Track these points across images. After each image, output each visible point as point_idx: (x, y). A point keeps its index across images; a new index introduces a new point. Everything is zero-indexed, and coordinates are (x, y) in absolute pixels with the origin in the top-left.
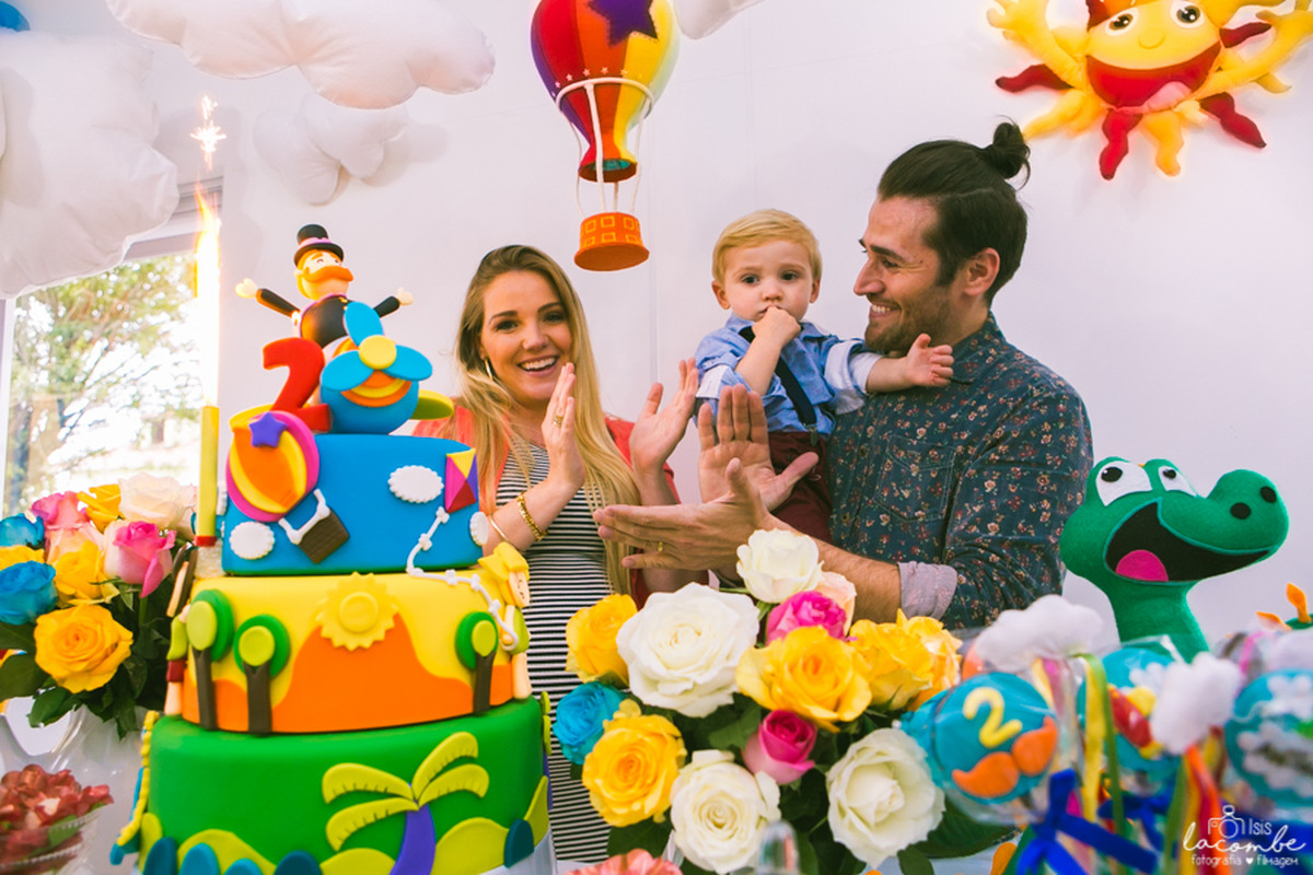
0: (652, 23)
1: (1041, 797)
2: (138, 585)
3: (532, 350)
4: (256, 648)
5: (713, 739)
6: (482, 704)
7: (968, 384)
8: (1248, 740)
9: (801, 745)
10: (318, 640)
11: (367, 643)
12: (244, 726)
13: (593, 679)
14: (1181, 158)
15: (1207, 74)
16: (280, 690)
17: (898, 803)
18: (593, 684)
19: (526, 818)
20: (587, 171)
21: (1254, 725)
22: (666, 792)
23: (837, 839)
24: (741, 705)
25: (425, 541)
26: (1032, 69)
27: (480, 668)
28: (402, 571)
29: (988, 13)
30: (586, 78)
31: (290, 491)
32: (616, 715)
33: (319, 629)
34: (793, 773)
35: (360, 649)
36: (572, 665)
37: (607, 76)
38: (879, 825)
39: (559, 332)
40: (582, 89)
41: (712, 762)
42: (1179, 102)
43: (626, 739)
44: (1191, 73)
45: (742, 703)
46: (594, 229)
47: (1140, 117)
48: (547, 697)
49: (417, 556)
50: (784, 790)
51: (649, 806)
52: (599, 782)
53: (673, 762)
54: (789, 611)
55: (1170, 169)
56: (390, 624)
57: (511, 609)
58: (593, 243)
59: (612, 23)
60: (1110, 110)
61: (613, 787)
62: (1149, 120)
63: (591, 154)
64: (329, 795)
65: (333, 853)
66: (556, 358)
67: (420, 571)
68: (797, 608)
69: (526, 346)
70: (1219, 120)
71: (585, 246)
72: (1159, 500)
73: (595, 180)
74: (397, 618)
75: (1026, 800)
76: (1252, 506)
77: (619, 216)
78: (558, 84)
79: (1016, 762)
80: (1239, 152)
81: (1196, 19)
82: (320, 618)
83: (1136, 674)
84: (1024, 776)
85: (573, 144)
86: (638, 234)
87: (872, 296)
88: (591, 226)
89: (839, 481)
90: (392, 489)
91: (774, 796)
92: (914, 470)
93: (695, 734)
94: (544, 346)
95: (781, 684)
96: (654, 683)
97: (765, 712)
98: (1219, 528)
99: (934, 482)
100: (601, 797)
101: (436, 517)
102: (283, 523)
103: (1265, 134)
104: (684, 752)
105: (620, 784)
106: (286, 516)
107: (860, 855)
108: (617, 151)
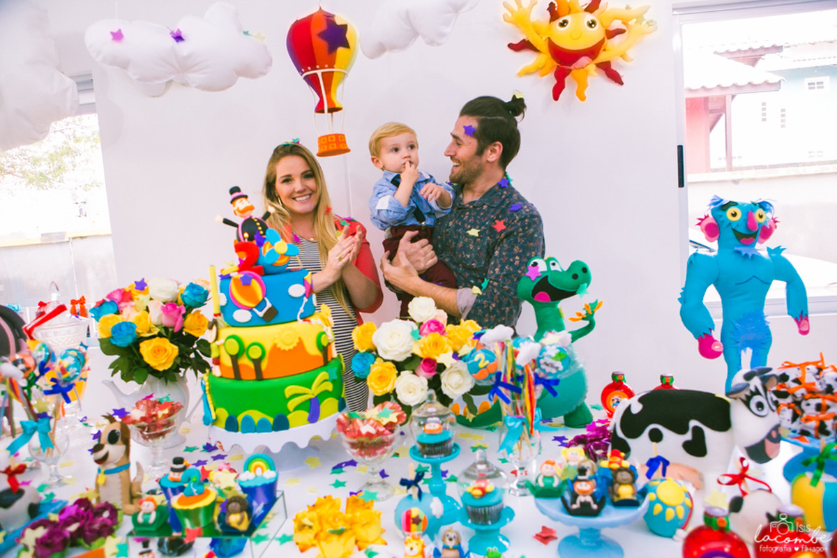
0: (347, 42)
1: (494, 377)
2: (173, 327)
3: (299, 192)
4: (255, 353)
5: (406, 367)
6: (326, 362)
7: (493, 207)
8: (542, 361)
9: (433, 367)
10: (275, 349)
11: (291, 347)
12: (255, 378)
13: (364, 351)
14: (586, 93)
15: (598, 53)
16: (264, 365)
17: (461, 381)
18: (364, 353)
19: (343, 396)
20: (320, 109)
21: (543, 358)
22: (393, 384)
23: (444, 393)
24: (414, 357)
25: (302, 310)
26: (524, 40)
27: (325, 350)
28: (296, 320)
29: (504, 16)
30: (317, 69)
31: (257, 299)
32: (376, 363)
33: (275, 345)
34: (431, 375)
35: (290, 350)
36: (356, 347)
37: (328, 68)
38: (456, 388)
39: (311, 183)
40: (316, 74)
41: (406, 374)
42: (587, 65)
43: (380, 370)
44: (592, 52)
45: (414, 356)
46: (326, 142)
47: (570, 70)
48: (342, 356)
49: (300, 316)
50: (429, 380)
51: (389, 389)
52: (373, 383)
53: (395, 376)
54: (427, 327)
55: (582, 98)
56: (298, 341)
57: (329, 328)
58: (326, 149)
59: (329, 44)
60: (558, 66)
61: (377, 384)
62: (574, 72)
63: (321, 103)
64: (287, 396)
65: (290, 412)
66: (310, 195)
67: (302, 321)
68: (429, 326)
69: (296, 190)
70: (604, 72)
71: (322, 150)
72: (549, 274)
73: (323, 112)
74: (300, 339)
75: (491, 379)
76: (579, 275)
77: (337, 135)
78: (303, 70)
79: (488, 371)
80: (613, 86)
81: (595, 25)
82: (276, 341)
83: (521, 344)
84: (490, 374)
85: (313, 98)
86: (345, 142)
87: (452, 158)
88: (324, 140)
89: (440, 246)
90: (290, 294)
91: (426, 382)
92: (471, 247)
93: (400, 367)
94: (304, 190)
95: (426, 350)
96: (385, 352)
97: (421, 359)
98: (568, 282)
99: (479, 252)
100: (373, 387)
101: (303, 301)
102: (255, 310)
103: (623, 79)
104: (397, 372)
105: (379, 383)
106: (255, 307)
107: (451, 397)
108: (333, 103)
